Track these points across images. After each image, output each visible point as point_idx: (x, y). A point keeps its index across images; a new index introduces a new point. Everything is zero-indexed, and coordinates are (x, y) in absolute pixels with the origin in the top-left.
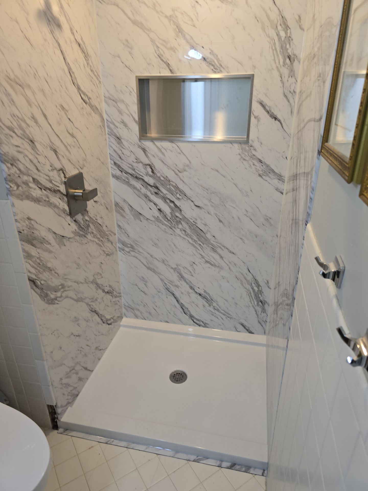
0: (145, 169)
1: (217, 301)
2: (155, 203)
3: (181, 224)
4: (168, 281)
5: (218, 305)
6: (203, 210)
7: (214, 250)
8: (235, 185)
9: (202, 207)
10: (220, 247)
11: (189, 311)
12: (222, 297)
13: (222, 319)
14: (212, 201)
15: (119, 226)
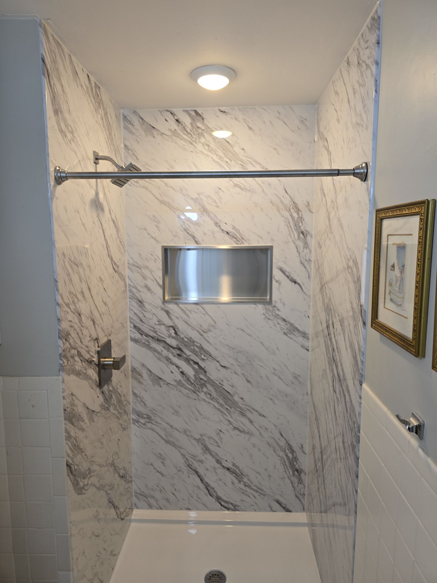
0: (168, 331)
1: (248, 475)
2: (177, 365)
3: (206, 387)
4: (191, 456)
5: (249, 480)
6: (229, 370)
7: (243, 414)
8: (261, 343)
9: (228, 367)
10: (249, 410)
11: (215, 491)
12: (254, 470)
13: (255, 497)
14: (239, 360)
15: (135, 394)
